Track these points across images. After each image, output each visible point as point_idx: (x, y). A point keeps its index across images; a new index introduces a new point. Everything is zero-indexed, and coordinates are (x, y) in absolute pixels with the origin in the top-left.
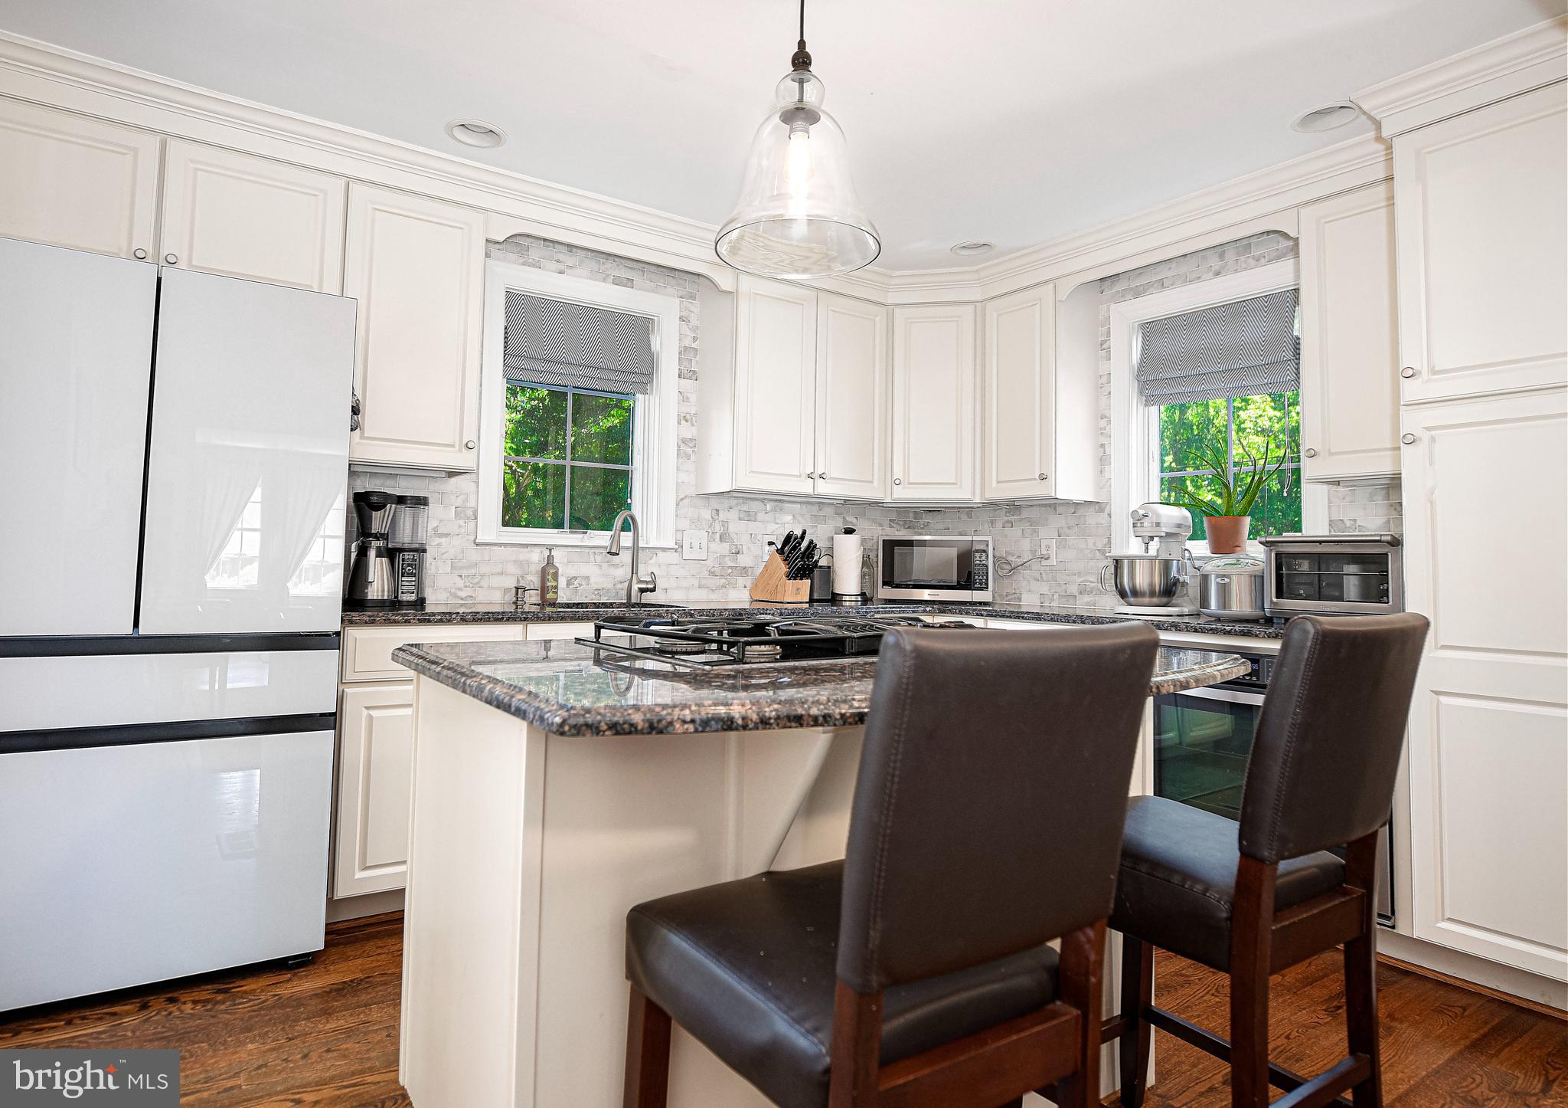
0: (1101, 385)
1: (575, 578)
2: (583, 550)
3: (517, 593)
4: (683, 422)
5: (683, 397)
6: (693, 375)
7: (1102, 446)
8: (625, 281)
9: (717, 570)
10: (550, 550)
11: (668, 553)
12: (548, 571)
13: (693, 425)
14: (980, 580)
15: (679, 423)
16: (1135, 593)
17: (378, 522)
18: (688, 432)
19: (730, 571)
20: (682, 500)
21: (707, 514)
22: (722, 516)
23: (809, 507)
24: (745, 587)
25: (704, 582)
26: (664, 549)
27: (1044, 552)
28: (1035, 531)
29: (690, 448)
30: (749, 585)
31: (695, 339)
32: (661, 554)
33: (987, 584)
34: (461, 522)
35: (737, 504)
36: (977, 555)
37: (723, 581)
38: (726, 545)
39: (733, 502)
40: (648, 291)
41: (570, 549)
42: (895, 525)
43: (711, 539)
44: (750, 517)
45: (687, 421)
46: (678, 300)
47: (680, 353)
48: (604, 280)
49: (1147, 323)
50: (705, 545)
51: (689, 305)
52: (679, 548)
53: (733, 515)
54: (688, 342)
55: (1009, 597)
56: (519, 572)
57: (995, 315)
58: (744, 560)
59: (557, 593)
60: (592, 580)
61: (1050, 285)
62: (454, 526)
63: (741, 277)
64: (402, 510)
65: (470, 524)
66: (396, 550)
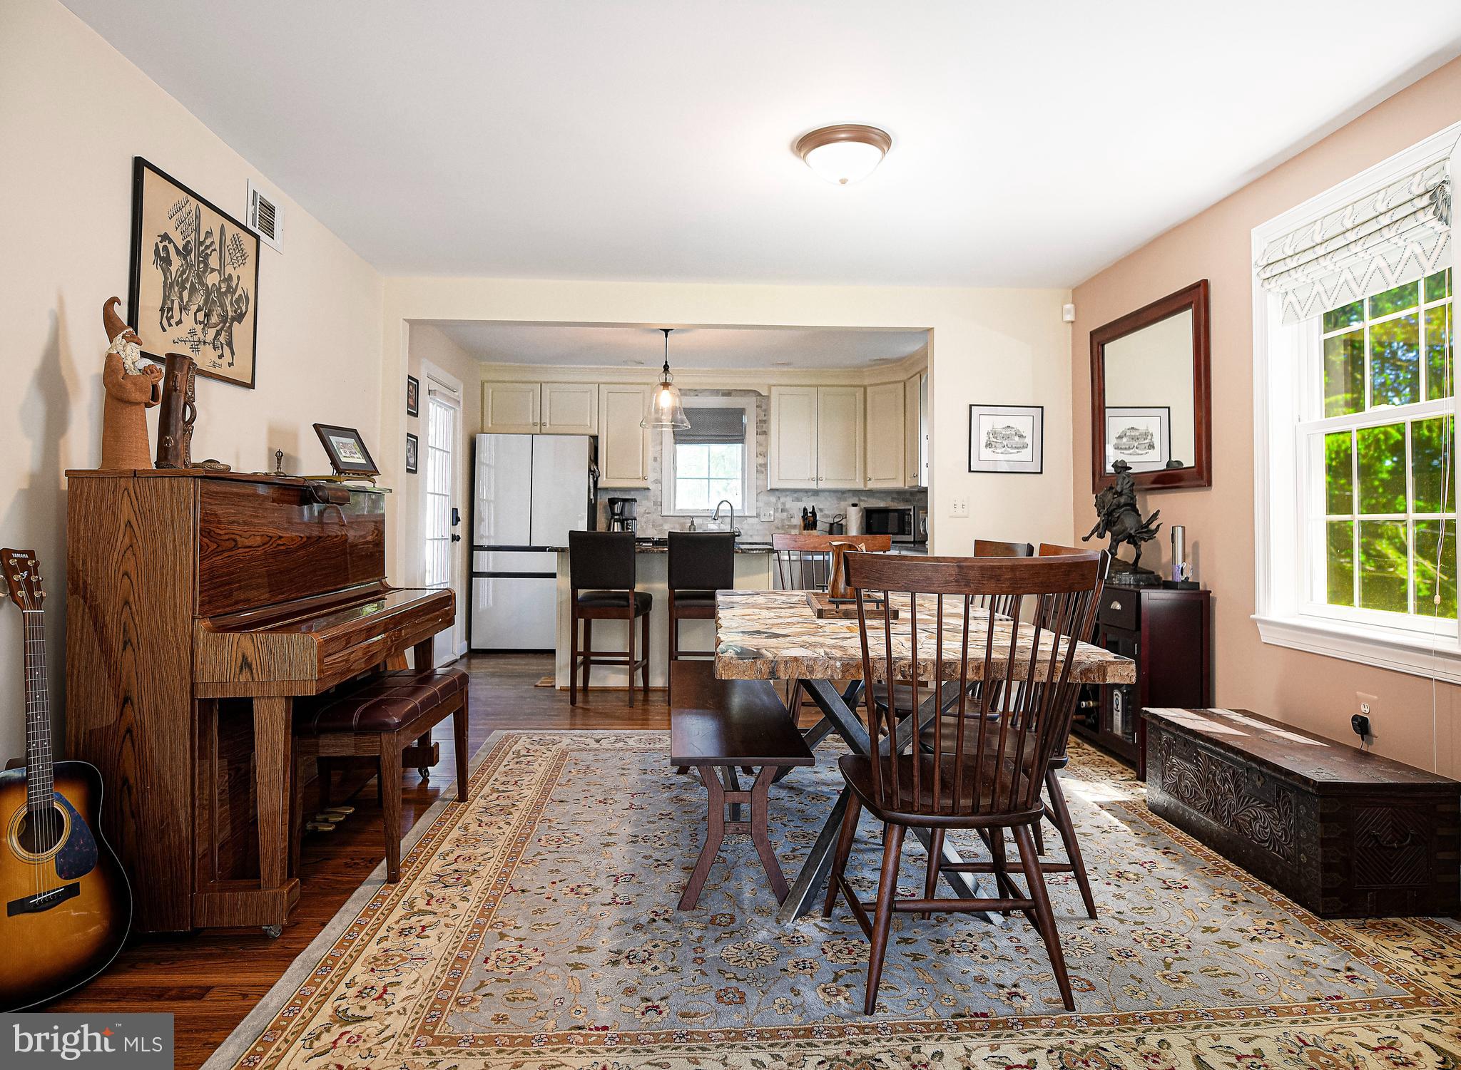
5: (759, 444)
6: (765, 433)
8: (728, 394)
9: (780, 526)
10: (693, 518)
11: (753, 519)
13: (764, 457)
14: (908, 530)
15: (758, 457)
17: (617, 509)
18: (761, 460)
19: (788, 526)
20: (759, 493)
21: (773, 499)
22: (781, 500)
23: (830, 494)
26: (751, 517)
29: (763, 468)
31: (763, 416)
32: (748, 519)
33: (911, 532)
34: (656, 507)
35: (791, 494)
36: (906, 516)
38: (785, 514)
39: (788, 494)
40: (741, 399)
41: (703, 518)
43: (776, 510)
44: (798, 500)
45: (762, 455)
46: (754, 402)
47: (757, 424)
48: (717, 395)
50: (772, 514)
51: (758, 403)
52: (758, 516)
53: (788, 500)
54: (760, 419)
58: (791, 521)
61: (918, 375)
62: (653, 509)
63: (773, 388)
64: (627, 504)
65: (659, 508)
66: (624, 520)
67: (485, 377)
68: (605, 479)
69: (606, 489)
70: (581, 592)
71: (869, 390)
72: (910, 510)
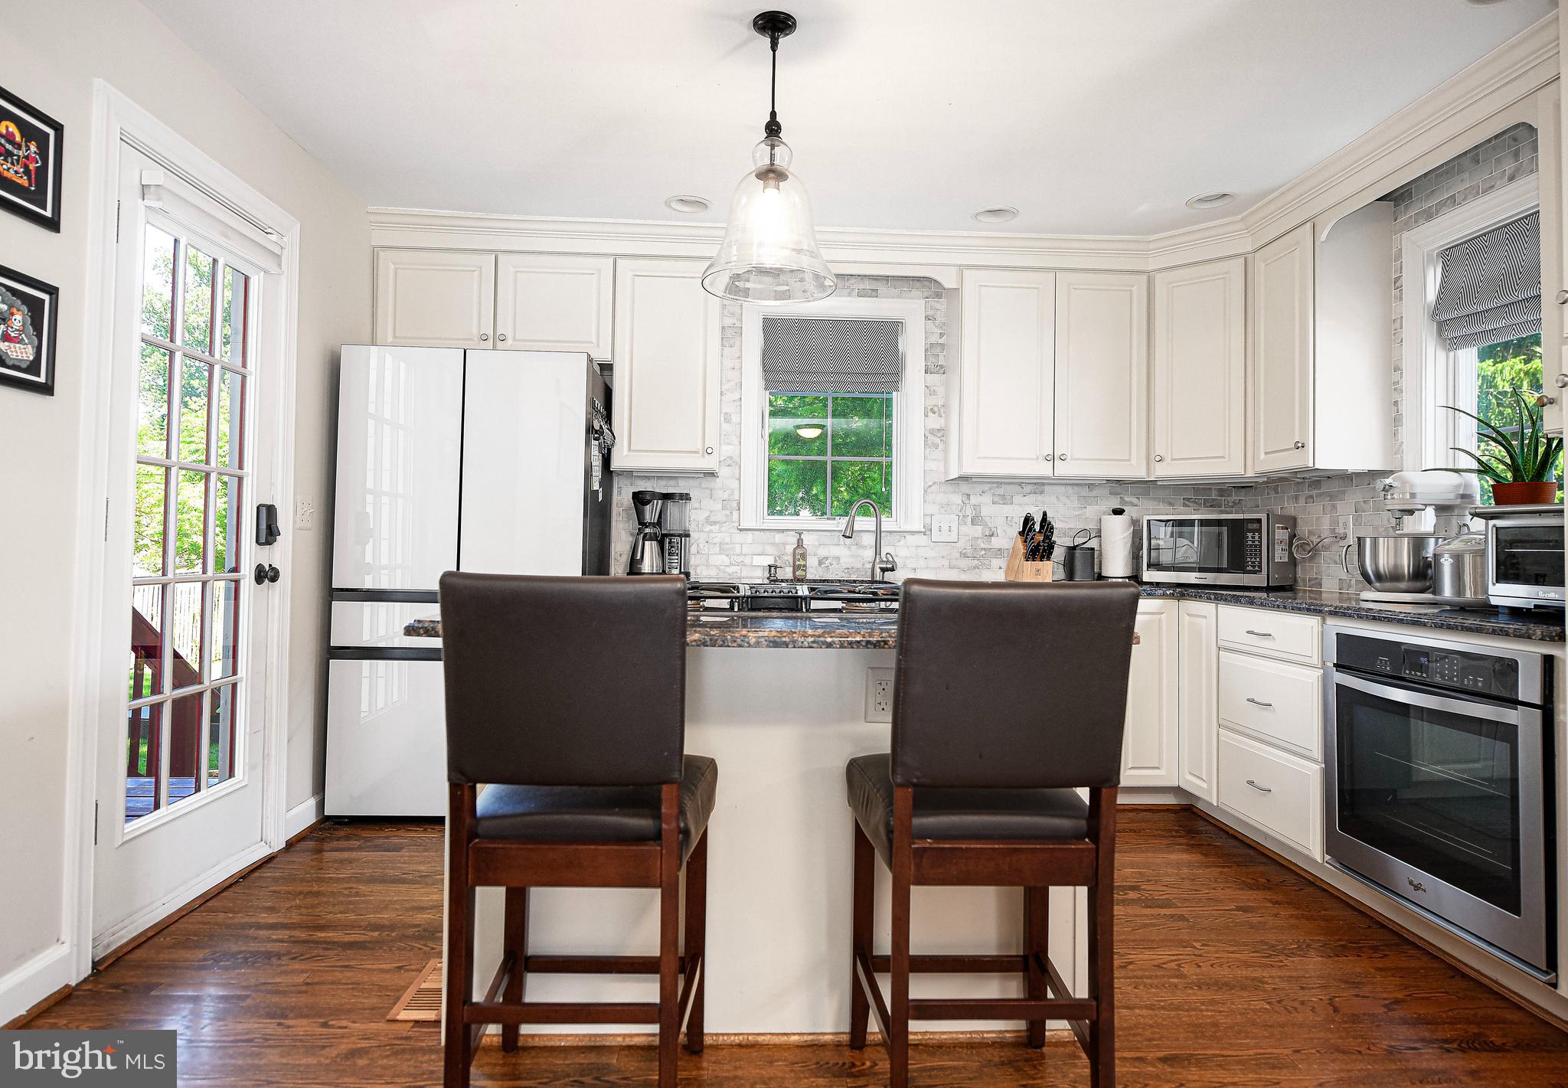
0: (1391, 333)
1: (827, 558)
2: (833, 533)
3: (770, 571)
4: (930, 414)
5: (930, 391)
6: (941, 370)
7: (1396, 403)
8: (870, 292)
9: (969, 551)
10: (800, 534)
11: (917, 536)
12: (800, 553)
13: (940, 416)
14: (1252, 562)
15: (926, 415)
16: (1379, 577)
17: (650, 513)
18: (935, 422)
19: (983, 552)
20: (930, 486)
21: (957, 499)
22: (974, 500)
23: (1076, 488)
24: (1000, 568)
25: (954, 563)
26: (913, 533)
27: (1342, 531)
28: (1334, 507)
29: (937, 437)
30: (1004, 566)
31: (941, 335)
32: (909, 537)
33: (1260, 567)
34: (728, 512)
35: (990, 489)
36: (1250, 535)
37: (976, 562)
38: (979, 528)
39: (986, 487)
40: (893, 298)
41: (819, 533)
42: (1190, 504)
43: (962, 522)
44: (1005, 500)
45: (934, 413)
46: (923, 301)
47: (926, 351)
48: (850, 295)
49: (1447, 250)
50: (954, 528)
51: (934, 303)
52: (927, 531)
53: (987, 499)
54: (934, 339)
55: (1312, 582)
56: (776, 553)
57: (1263, 265)
58: (996, 543)
59: (805, 571)
60: (842, 560)
61: (1309, 225)
62: (720, 516)
63: (966, 273)
64: (670, 504)
65: (735, 514)
66: (664, 536)
67: (379, 238)
68: (626, 452)
69: (629, 474)
70: (486, 795)
71: (1159, 278)
72: (1259, 521)
